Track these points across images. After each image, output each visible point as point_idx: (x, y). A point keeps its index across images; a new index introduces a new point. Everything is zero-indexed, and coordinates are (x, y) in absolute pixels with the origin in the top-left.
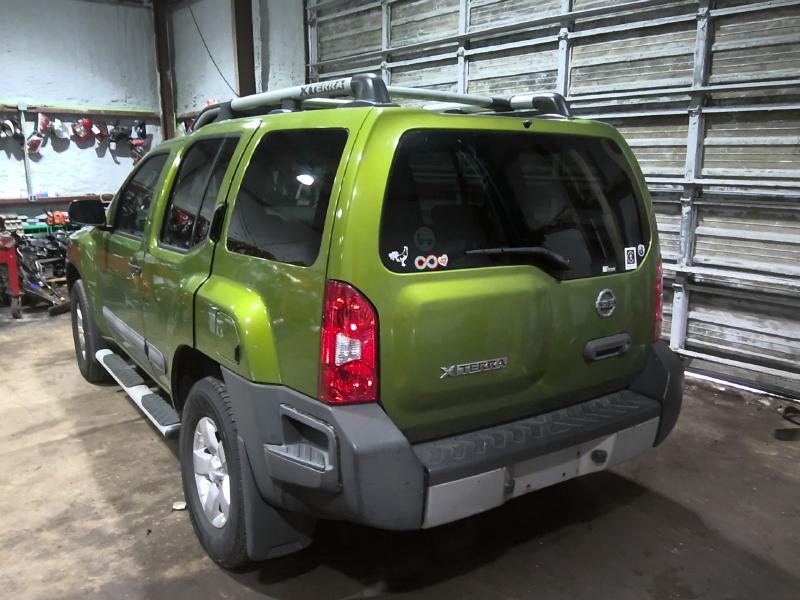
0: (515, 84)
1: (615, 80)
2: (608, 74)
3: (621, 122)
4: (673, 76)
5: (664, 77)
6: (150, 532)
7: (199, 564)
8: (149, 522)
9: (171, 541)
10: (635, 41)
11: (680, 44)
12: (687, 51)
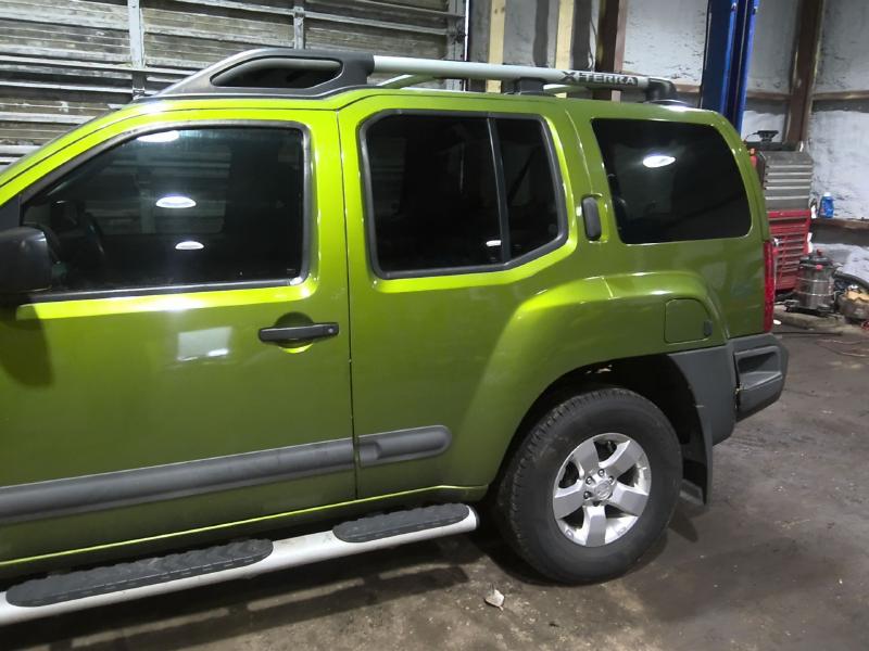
1: (205, 59)
2: (195, 49)
6: (552, 625)
7: (615, 590)
8: (529, 628)
9: (573, 609)
10: (225, 21)
11: (274, 34)
12: (283, 44)
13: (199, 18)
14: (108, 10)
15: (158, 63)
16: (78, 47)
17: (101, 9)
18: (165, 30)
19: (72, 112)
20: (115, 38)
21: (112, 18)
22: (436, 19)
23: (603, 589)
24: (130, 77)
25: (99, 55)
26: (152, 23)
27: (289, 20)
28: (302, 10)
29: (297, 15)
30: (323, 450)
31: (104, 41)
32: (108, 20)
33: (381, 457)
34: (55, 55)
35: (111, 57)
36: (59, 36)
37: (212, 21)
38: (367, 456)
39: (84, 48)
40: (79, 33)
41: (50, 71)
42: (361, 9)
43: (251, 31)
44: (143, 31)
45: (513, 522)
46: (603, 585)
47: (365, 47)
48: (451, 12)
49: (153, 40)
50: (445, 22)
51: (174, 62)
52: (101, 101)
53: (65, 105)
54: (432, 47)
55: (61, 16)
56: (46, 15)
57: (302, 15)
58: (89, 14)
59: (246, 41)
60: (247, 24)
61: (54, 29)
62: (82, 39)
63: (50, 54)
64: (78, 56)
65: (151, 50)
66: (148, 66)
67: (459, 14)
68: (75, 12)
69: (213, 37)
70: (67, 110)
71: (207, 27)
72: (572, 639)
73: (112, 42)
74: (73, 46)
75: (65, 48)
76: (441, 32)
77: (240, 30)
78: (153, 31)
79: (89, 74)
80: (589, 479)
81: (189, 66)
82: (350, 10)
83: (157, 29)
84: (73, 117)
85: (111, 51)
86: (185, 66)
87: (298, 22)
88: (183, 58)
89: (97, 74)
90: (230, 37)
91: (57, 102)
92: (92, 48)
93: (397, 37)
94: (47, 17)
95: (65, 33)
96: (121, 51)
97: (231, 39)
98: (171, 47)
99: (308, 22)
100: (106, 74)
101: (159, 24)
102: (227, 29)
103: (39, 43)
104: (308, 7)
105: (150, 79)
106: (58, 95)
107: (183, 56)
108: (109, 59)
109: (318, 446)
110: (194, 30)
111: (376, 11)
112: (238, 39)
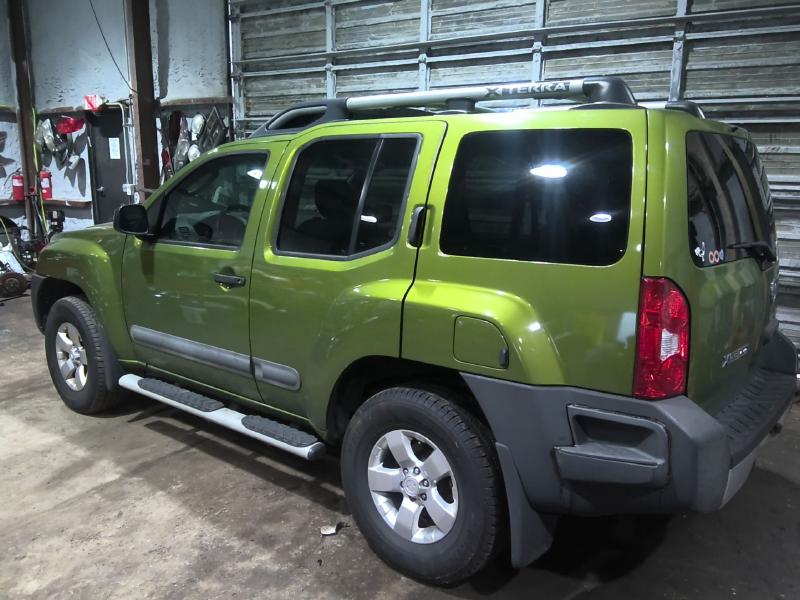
4: (648, 90)
5: (639, 91)
6: (320, 562)
8: (309, 553)
9: (352, 568)
10: (610, 57)
11: (655, 62)
12: (662, 69)
13: (589, 60)
23: (397, 579)
27: (669, 45)
28: (683, 34)
33: (263, 377)
43: (633, 62)
46: (403, 578)
57: (683, 38)
72: (310, 575)
77: (624, 63)
80: (406, 470)
87: (678, 46)
99: (688, 43)
111: (780, 16)
112: (620, 72)
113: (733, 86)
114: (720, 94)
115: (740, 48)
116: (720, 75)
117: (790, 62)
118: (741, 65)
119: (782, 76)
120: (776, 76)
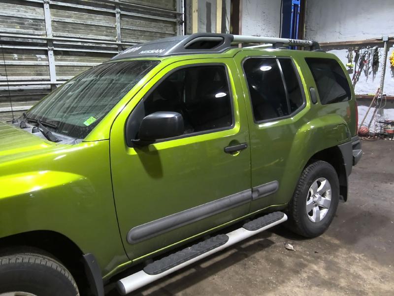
0: (7, 22)
1: (78, 33)
2: (74, 28)
3: (85, 54)
4: (106, 36)
5: (103, 35)
6: (316, 252)
7: (325, 237)
8: (309, 255)
9: (317, 246)
10: (86, 15)
11: (107, 21)
12: (111, 26)
13: (75, 14)
14: (34, 10)
15: (58, 35)
16: (21, 28)
17: (31, 9)
18: (60, 19)
19: (19, 59)
20: (38, 23)
21: (36, 14)
22: (171, 14)
23: (321, 238)
24: (45, 42)
25: (31, 31)
26: (54, 16)
27: (114, 15)
28: (119, 10)
29: (117, 13)
30: (243, 195)
31: (33, 25)
32: (34, 14)
33: (259, 196)
34: (11, 31)
35: (37, 32)
36: (12, 23)
37: (81, 15)
38: (255, 195)
39: (24, 28)
40: (21, 21)
41: (8, 39)
42: (142, 10)
43: (97, 20)
44: (51, 20)
45: (294, 216)
46: (321, 236)
47: (144, 27)
48: (178, 12)
49: (55, 24)
50: (175, 16)
51: (65, 34)
52: (32, 53)
53: (16, 56)
54: (171, 27)
55: (13, 13)
56: (5, 12)
57: (119, 13)
58: (25, 12)
59: (96, 24)
60: (95, 17)
61: (10, 19)
62: (23, 24)
63: (8, 31)
64: (22, 32)
65: (55, 29)
66: (54, 36)
67: (181, 13)
68: (19, 11)
69: (82, 22)
70: (17, 59)
71: (79, 18)
72: (326, 256)
73: (37, 25)
74: (18, 27)
75: (15, 28)
76: (174, 20)
77: (93, 19)
78: (55, 20)
79: (26, 41)
80: (314, 196)
81: (72, 36)
82: (138, 10)
83: (57, 19)
84: (20, 61)
85: (37, 29)
86: (70, 36)
87: (118, 16)
88: (69, 32)
89: (30, 41)
90: (89, 22)
91: (12, 55)
92: (28, 28)
93: (157, 22)
94: (6, 13)
95: (14, 21)
96: (41, 29)
97: (89, 23)
98: (64, 28)
99: (122, 16)
100: (35, 41)
101: (57, 17)
102: (87, 19)
103: (2, 26)
104: (122, 9)
105: (55, 42)
106: (12, 51)
107: (68, 31)
108: (36, 33)
109: (241, 193)
110: (73, 19)
111: (148, 11)
112: (93, 24)
113: (138, 38)
114: (134, 41)
115: (138, 22)
116: (132, 32)
117: (154, 31)
118: (139, 29)
119: (152, 36)
120: (151, 36)
